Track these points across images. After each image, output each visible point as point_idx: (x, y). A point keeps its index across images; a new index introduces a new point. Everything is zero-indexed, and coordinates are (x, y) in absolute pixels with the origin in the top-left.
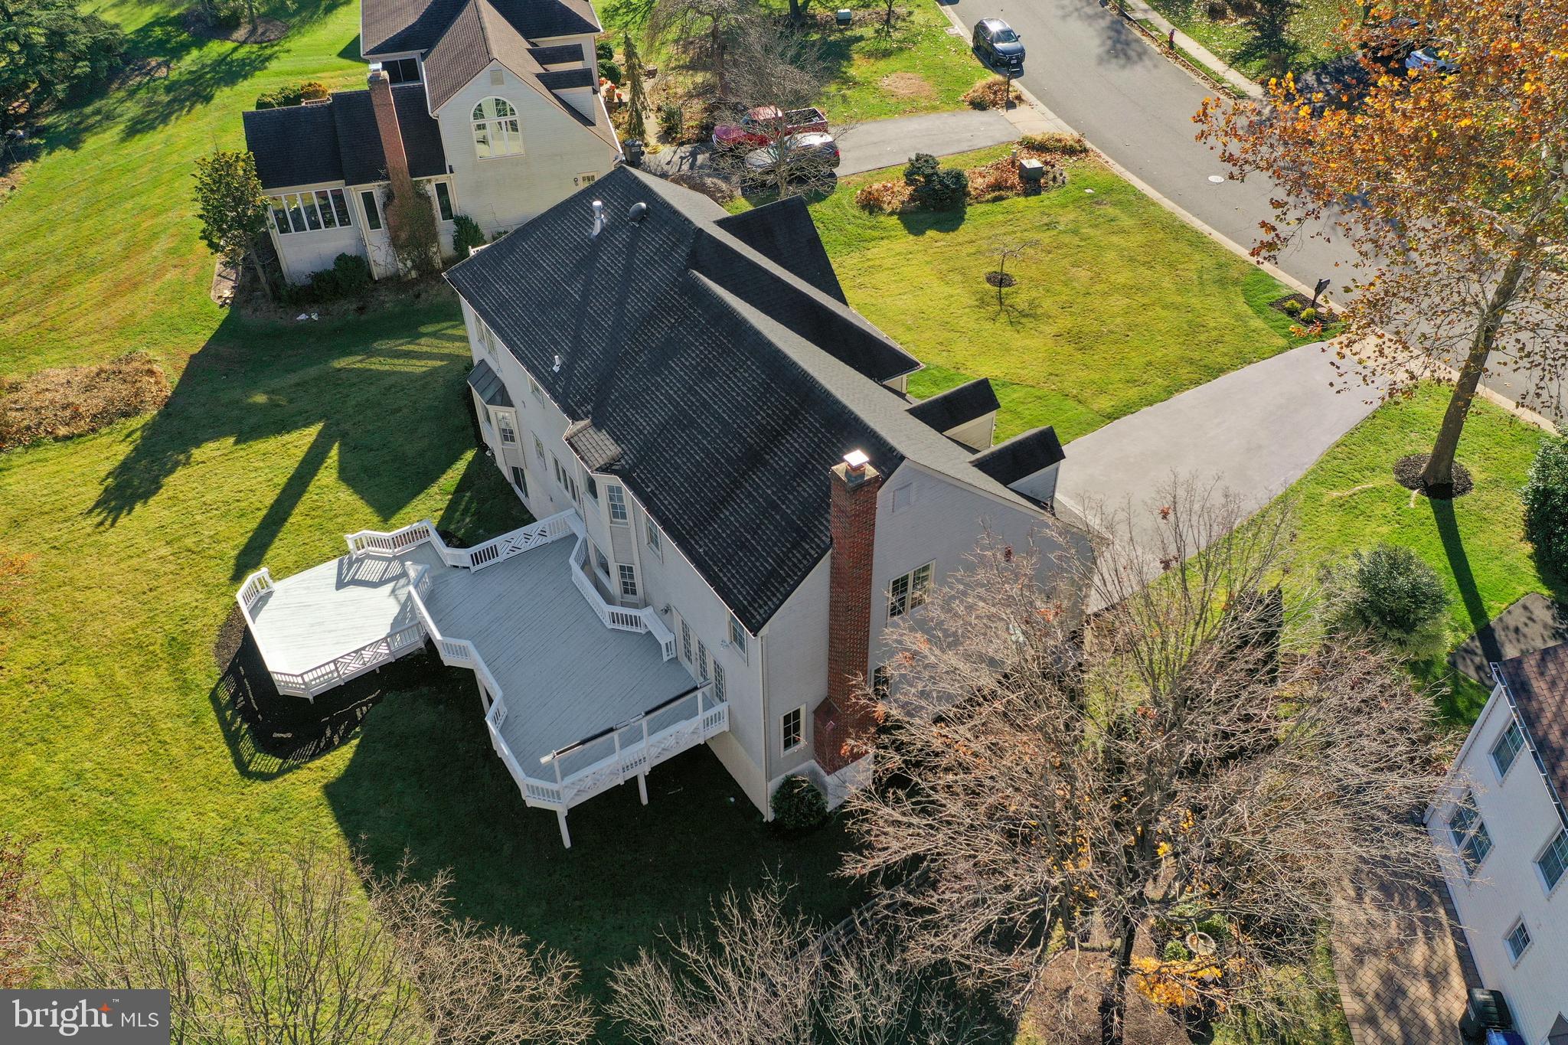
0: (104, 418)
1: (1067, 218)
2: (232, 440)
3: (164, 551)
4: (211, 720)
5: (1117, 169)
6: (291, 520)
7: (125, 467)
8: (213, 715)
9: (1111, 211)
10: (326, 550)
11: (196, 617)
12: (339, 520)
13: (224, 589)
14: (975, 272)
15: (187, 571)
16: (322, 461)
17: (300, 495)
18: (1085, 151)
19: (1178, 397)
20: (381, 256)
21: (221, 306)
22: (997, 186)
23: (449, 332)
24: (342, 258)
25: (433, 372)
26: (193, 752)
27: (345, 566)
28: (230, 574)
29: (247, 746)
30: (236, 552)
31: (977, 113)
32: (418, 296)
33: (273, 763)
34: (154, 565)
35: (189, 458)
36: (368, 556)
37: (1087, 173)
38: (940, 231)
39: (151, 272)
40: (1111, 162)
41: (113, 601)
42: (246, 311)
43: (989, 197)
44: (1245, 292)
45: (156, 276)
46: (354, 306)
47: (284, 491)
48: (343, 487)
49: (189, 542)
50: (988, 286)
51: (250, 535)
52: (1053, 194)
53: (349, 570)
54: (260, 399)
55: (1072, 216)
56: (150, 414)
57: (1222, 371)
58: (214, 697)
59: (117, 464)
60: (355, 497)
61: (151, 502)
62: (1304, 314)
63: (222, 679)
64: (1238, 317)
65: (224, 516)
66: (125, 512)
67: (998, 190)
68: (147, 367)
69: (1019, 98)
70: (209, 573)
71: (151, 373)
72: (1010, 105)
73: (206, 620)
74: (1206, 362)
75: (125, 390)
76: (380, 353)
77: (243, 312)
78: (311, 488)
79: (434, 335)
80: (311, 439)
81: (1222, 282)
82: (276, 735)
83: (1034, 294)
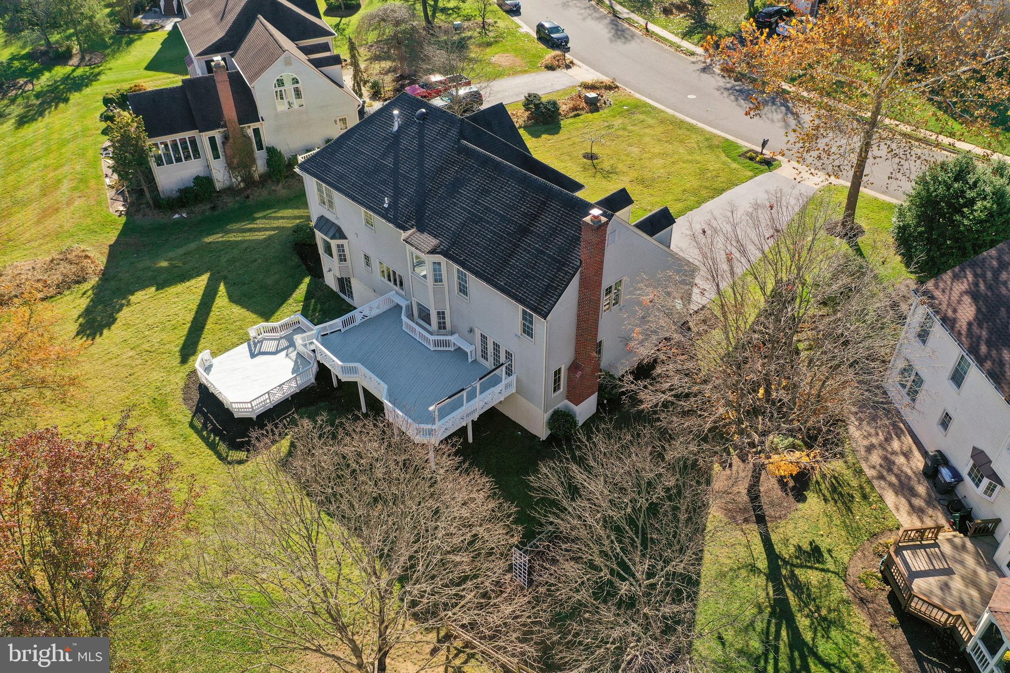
0: (64, 286)
1: (618, 122)
2: (154, 289)
3: (131, 353)
4: (194, 438)
5: (637, 96)
6: (207, 327)
7: (87, 312)
8: (195, 435)
9: (641, 117)
10: (235, 340)
11: (165, 386)
12: (237, 323)
13: (177, 369)
14: (575, 154)
15: (150, 362)
16: (216, 293)
17: (208, 314)
18: (617, 87)
19: (703, 206)
20: (220, 175)
21: (120, 216)
22: (575, 109)
23: (273, 215)
24: (197, 179)
25: (270, 238)
26: (189, 456)
27: (253, 346)
28: (179, 360)
29: (222, 447)
30: (178, 349)
31: (551, 73)
32: (248, 197)
33: (242, 455)
34: (127, 362)
35: (129, 301)
36: (265, 339)
37: (621, 98)
38: (550, 134)
39: (64, 202)
40: (633, 92)
41: (108, 384)
42: (138, 217)
43: (572, 115)
44: (724, 151)
45: (68, 204)
46: (208, 207)
47: (197, 313)
48: (234, 306)
49: (146, 346)
50: (585, 160)
51: (184, 338)
52: (606, 111)
53: (255, 347)
54: (164, 264)
55: (620, 121)
56: (94, 280)
57: (723, 190)
58: (192, 425)
59: (82, 310)
60: (243, 310)
61: (113, 327)
62: (758, 159)
63: (194, 416)
64: (724, 163)
65: (163, 330)
66: (98, 336)
67: (576, 111)
68: (84, 254)
69: (572, 62)
70: (164, 362)
71: (87, 257)
72: (568, 67)
73: (172, 387)
74: (714, 187)
75: (74, 268)
76: (232, 231)
77: (136, 217)
78: (213, 309)
79: (264, 217)
80: (205, 282)
81: (710, 147)
82: (238, 440)
83: (612, 162)
